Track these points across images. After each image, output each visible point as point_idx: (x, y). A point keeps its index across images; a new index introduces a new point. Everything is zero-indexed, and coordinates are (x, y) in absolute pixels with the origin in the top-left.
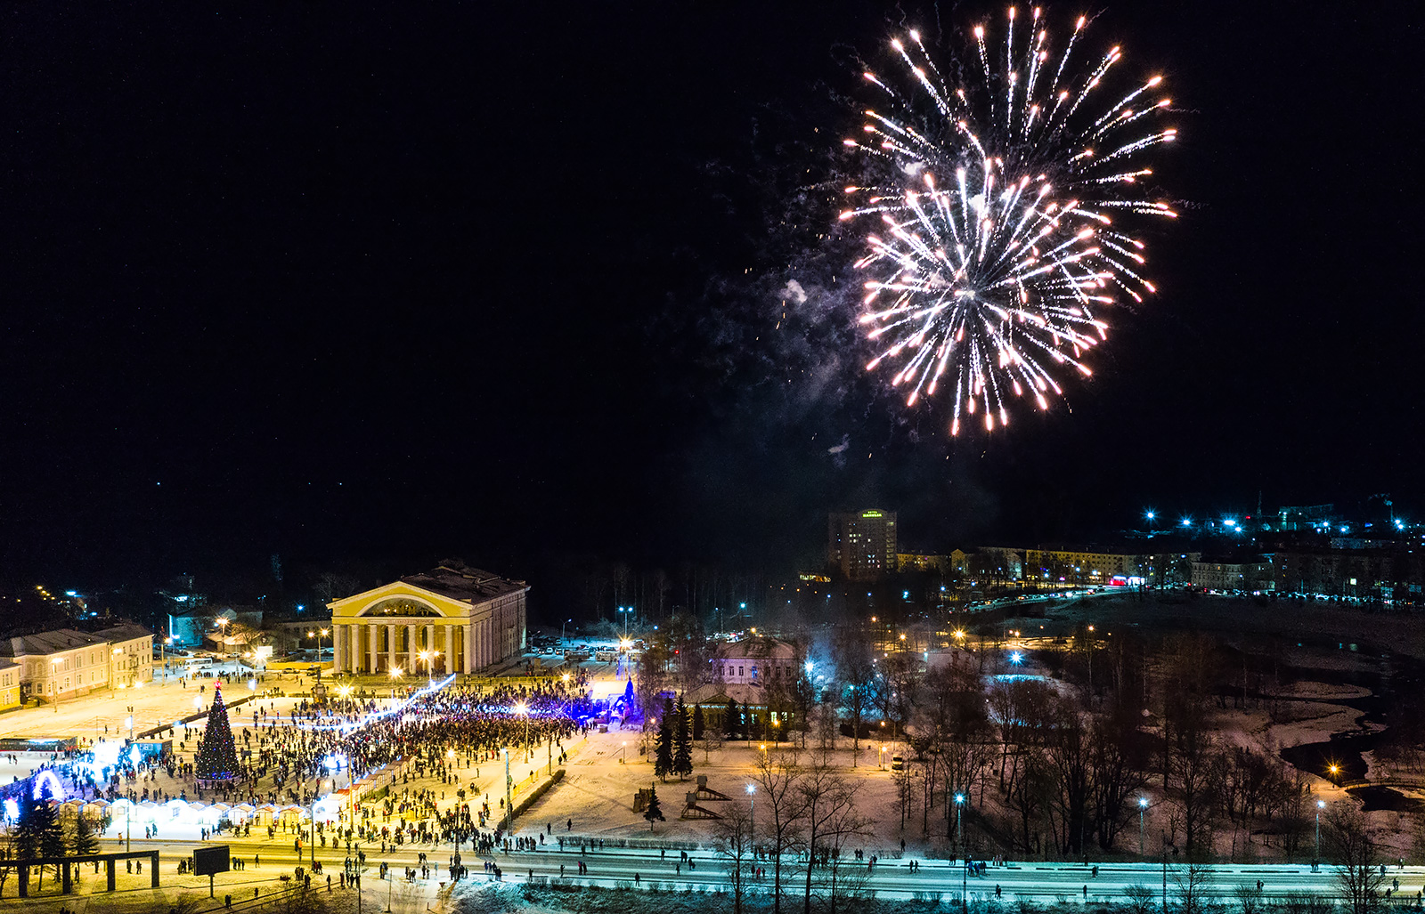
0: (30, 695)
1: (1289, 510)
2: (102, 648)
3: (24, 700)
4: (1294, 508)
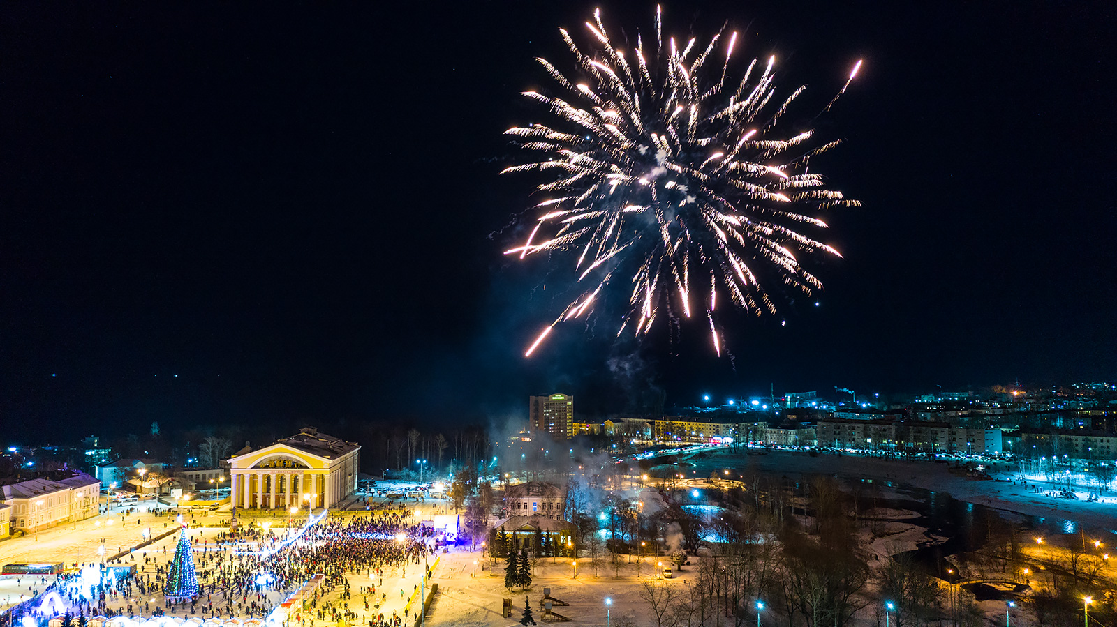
0: (16, 529)
1: (791, 395)
2: (66, 492)
3: (12, 532)
4: (795, 394)
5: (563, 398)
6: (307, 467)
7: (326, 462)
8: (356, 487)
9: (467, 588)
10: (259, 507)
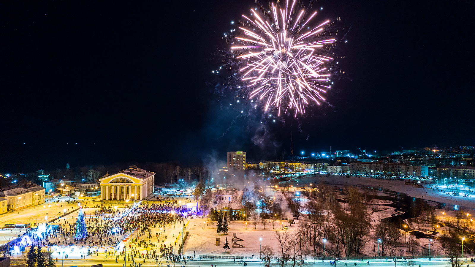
0: (10, 209)
1: (339, 151)
2: (31, 193)
3: (8, 210)
5: (241, 153)
6: (133, 183)
7: (141, 180)
8: (153, 191)
9: (201, 233)
10: (113, 200)
